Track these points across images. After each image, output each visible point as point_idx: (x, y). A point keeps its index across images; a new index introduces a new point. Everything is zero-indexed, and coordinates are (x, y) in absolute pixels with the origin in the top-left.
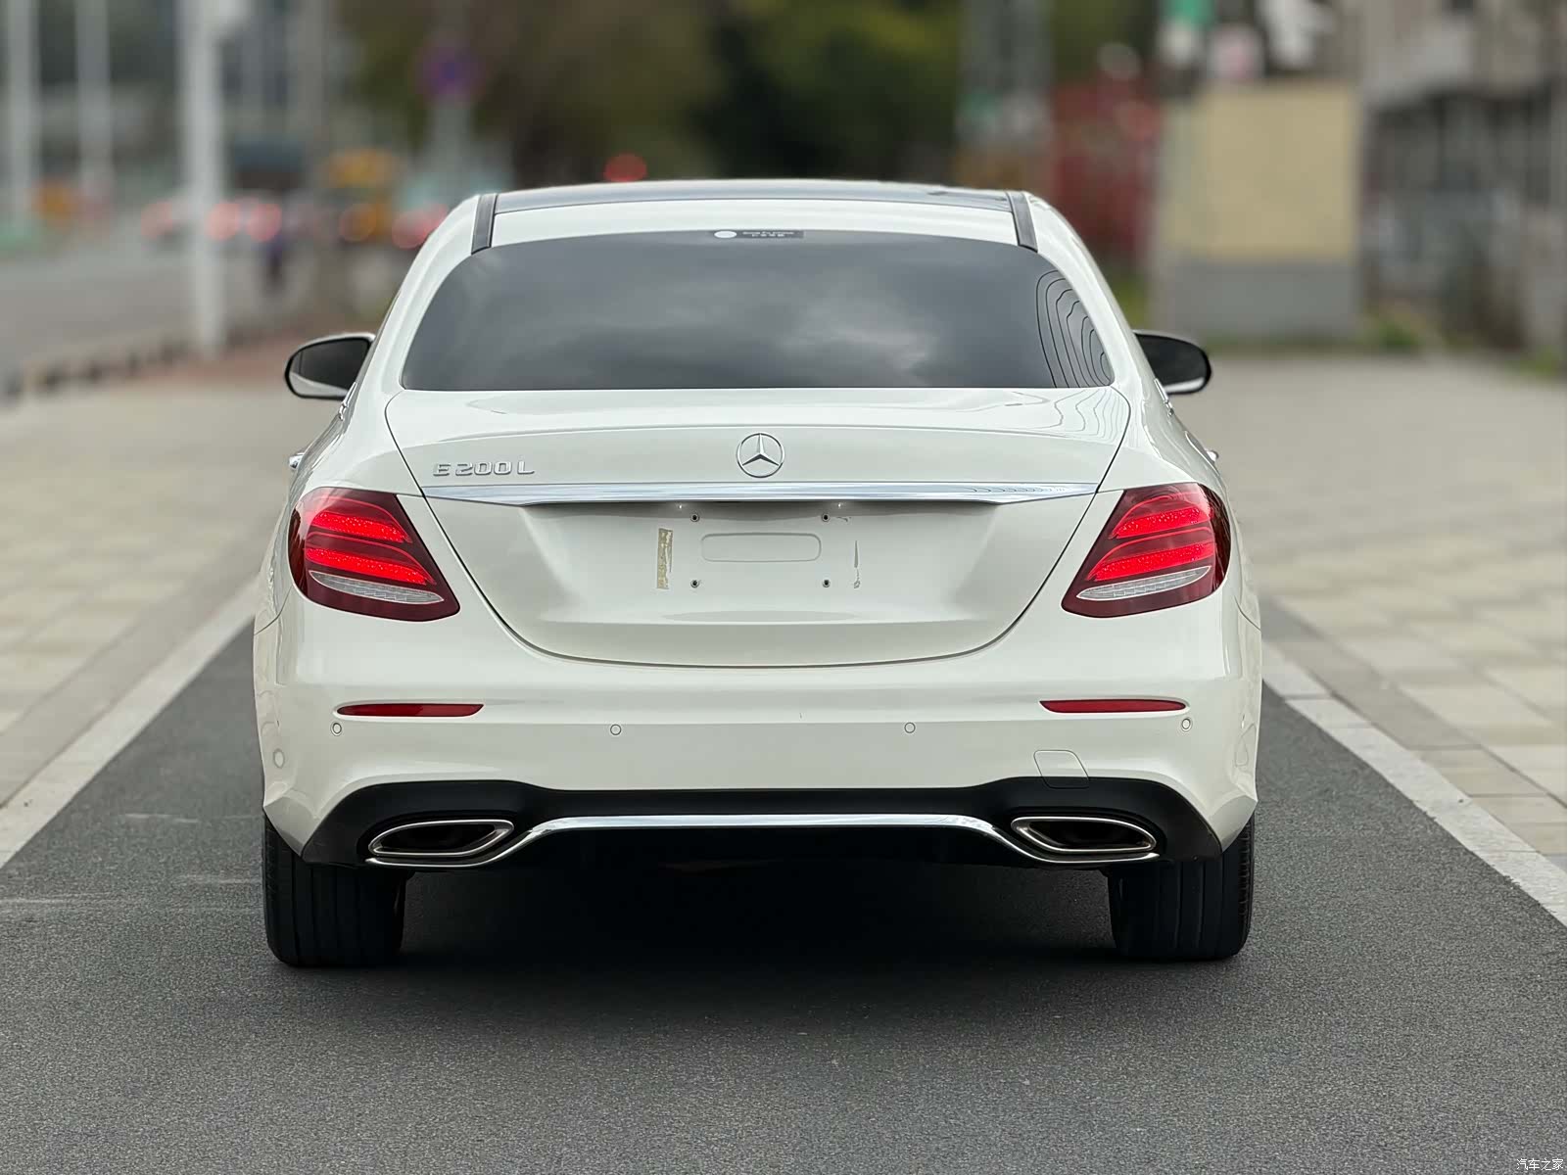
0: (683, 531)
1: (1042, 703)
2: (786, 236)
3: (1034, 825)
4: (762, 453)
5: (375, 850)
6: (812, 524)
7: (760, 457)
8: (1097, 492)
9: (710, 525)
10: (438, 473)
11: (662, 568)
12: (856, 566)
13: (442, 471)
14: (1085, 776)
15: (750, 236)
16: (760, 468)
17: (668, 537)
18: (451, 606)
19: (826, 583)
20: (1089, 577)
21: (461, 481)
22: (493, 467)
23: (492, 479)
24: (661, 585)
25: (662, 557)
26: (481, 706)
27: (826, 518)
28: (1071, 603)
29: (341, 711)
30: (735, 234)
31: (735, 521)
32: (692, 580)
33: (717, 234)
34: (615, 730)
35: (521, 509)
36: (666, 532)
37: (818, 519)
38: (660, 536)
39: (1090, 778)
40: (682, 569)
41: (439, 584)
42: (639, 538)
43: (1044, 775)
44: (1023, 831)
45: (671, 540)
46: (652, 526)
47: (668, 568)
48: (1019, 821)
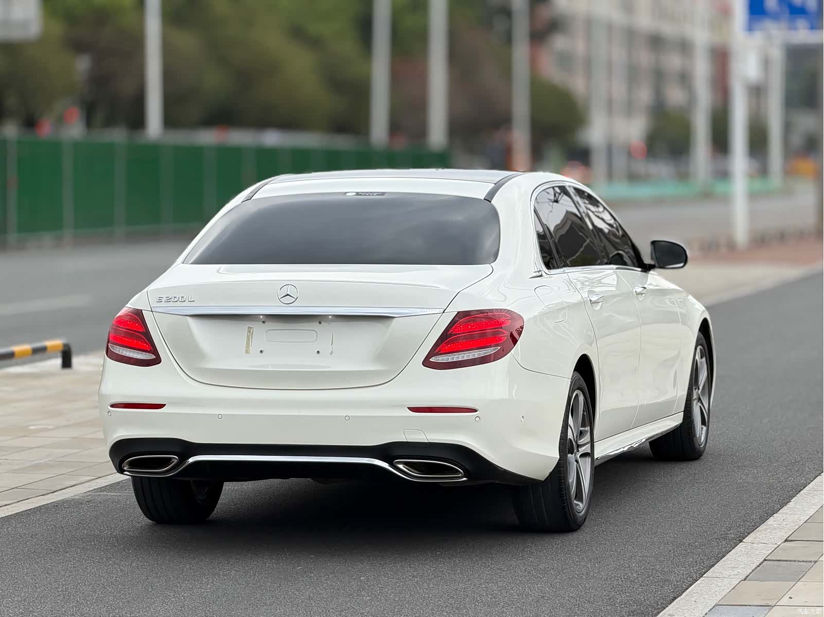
0: (257, 328)
1: (409, 408)
2: (378, 195)
3: (405, 464)
4: (288, 293)
5: (125, 468)
6: (314, 325)
7: (288, 295)
8: (444, 312)
9: (270, 325)
10: (158, 301)
11: (248, 344)
12: (332, 344)
13: (160, 300)
14: (427, 441)
15: (361, 195)
16: (288, 300)
17: (251, 330)
18: (157, 361)
19: (318, 352)
20: (436, 351)
21: (168, 304)
22: (179, 298)
23: (178, 304)
24: (247, 352)
25: (248, 339)
26: (165, 405)
27: (320, 323)
28: (427, 363)
29: (113, 406)
30: (355, 194)
31: (284, 324)
32: (260, 350)
33: (347, 194)
34: (220, 417)
35: (188, 318)
36: (251, 328)
37: (317, 323)
38: (248, 331)
39: (430, 443)
40: (256, 346)
41: (154, 351)
42: (239, 330)
43: (408, 441)
44: (401, 466)
45: (253, 332)
46: (244, 326)
47: (250, 344)
48: (397, 462)
